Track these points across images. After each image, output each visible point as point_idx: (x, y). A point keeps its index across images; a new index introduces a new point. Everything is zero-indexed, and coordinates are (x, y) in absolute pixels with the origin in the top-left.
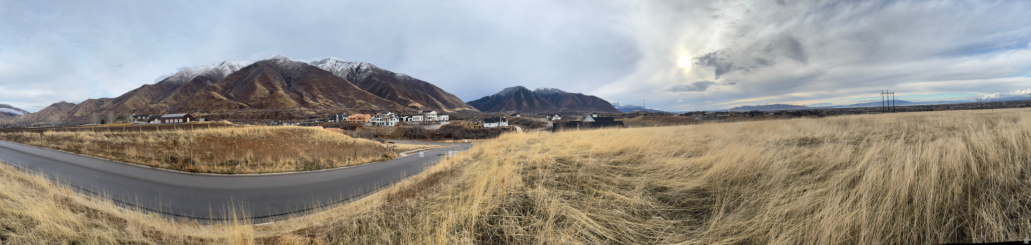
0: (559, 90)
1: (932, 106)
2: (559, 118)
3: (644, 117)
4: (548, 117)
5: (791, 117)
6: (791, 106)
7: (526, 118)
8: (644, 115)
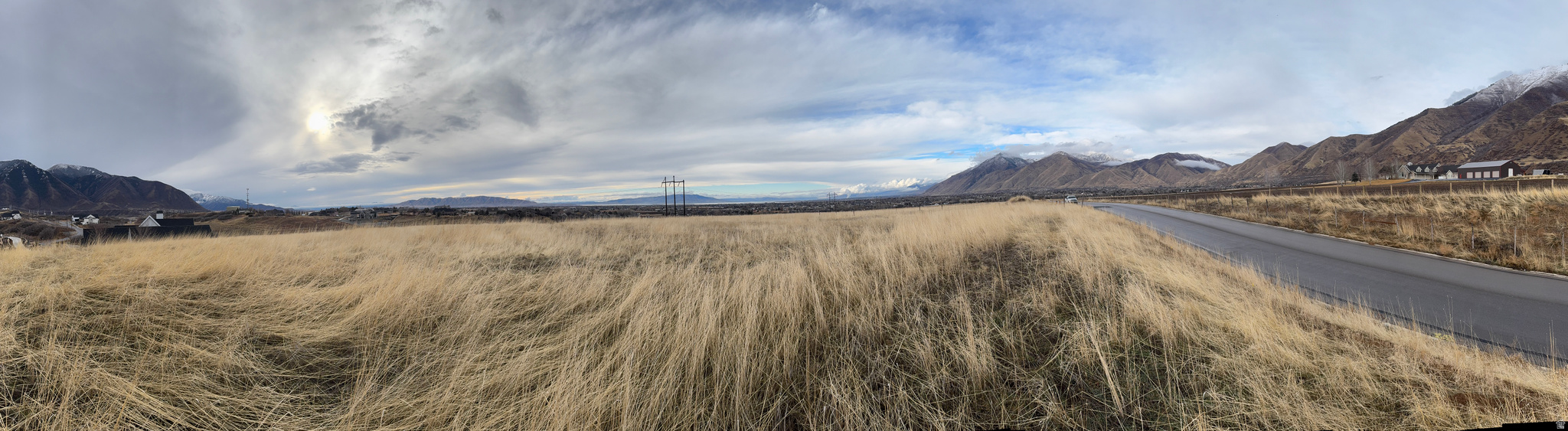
0: (96, 171)
1: (752, 205)
2: (96, 221)
3: (247, 219)
4: (74, 219)
5: (504, 219)
6: (505, 200)
7: (31, 220)
8: (247, 214)
